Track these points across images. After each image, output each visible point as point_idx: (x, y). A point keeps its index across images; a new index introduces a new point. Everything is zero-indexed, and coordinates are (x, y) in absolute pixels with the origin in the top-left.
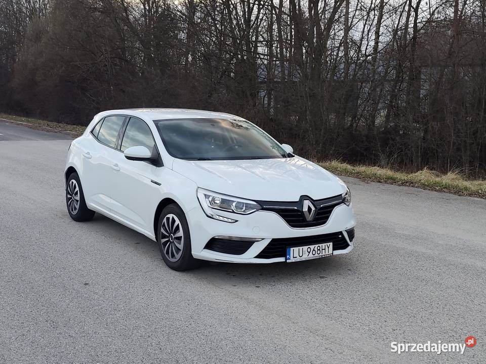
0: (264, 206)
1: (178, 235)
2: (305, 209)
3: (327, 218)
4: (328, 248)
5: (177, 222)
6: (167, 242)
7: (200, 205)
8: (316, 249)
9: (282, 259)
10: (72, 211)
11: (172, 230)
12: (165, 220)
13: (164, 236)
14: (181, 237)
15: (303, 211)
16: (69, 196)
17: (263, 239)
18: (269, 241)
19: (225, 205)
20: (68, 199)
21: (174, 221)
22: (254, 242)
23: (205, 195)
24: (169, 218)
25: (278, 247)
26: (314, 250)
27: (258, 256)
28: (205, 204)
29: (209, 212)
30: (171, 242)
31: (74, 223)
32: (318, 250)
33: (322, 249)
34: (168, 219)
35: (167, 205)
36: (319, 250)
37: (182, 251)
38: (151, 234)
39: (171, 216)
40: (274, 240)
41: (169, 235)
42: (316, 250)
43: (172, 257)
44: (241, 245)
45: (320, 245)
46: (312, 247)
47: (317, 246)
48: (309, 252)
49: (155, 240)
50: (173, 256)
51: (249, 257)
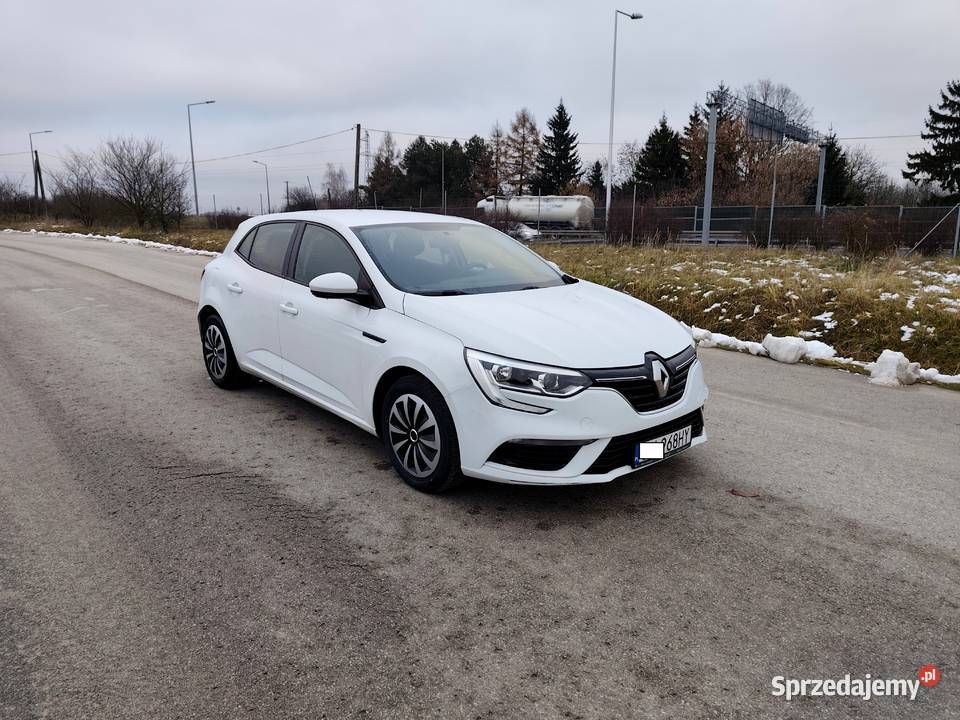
2: (657, 377)
4: (687, 434)
6: (405, 447)
7: (476, 381)
8: (672, 440)
11: (412, 421)
13: (397, 438)
15: (654, 382)
17: (598, 439)
18: (605, 444)
19: (520, 380)
21: (412, 404)
22: (580, 447)
23: (483, 363)
25: (622, 449)
26: (670, 442)
27: (592, 470)
28: (485, 377)
29: (495, 393)
33: (680, 439)
35: (399, 381)
36: (676, 439)
38: (367, 422)
39: (404, 398)
40: (615, 440)
41: (408, 434)
42: (672, 442)
44: (557, 453)
45: (677, 432)
46: (667, 437)
47: (674, 433)
49: (375, 433)
51: (573, 473)
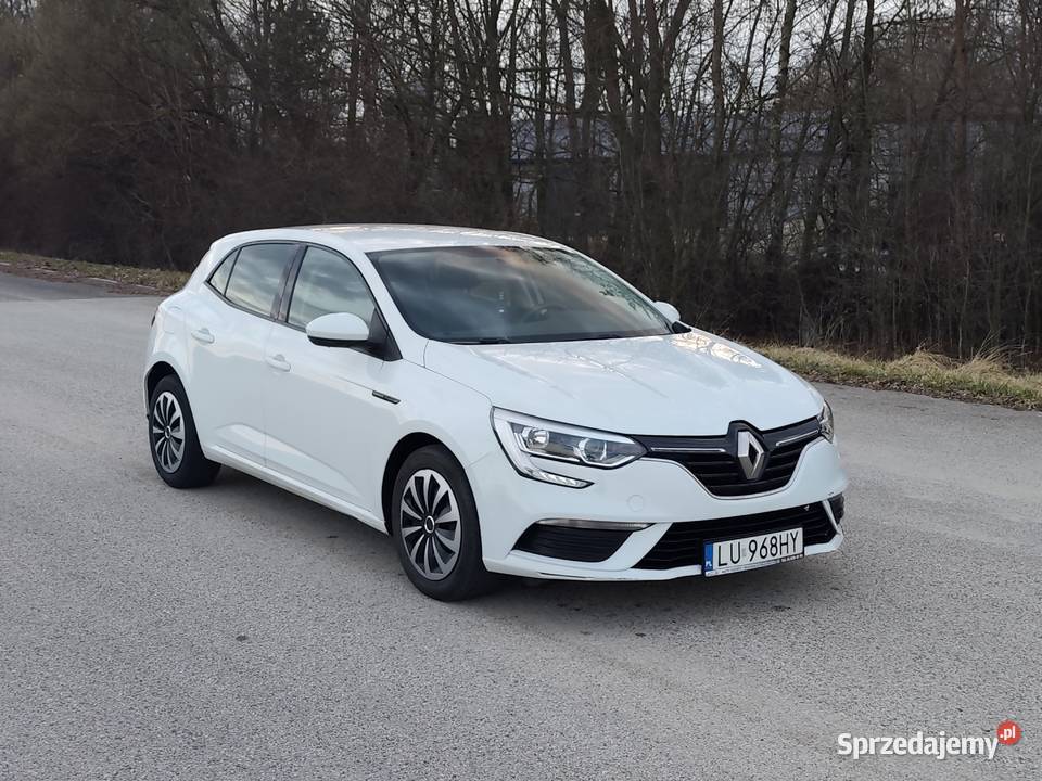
0: (651, 446)
1: (446, 518)
2: (743, 452)
3: (790, 471)
4: (794, 540)
5: (444, 487)
6: (416, 536)
7: (502, 447)
8: (768, 544)
9: (693, 570)
10: (166, 463)
11: (431, 506)
12: (411, 483)
13: (409, 522)
14: (456, 522)
15: (737, 458)
16: (156, 430)
17: (653, 524)
18: (666, 528)
19: (559, 447)
20: (154, 438)
21: (434, 485)
22: (632, 532)
23: (512, 425)
24: (423, 478)
25: (685, 541)
26: (763, 546)
27: (642, 565)
28: (513, 443)
29: (524, 463)
30: (427, 535)
31: (170, 491)
32: (773, 546)
33: (781, 545)
34: (420, 481)
35: (416, 449)
36: (775, 545)
37: (456, 556)
38: (374, 517)
39: (426, 474)
40: (676, 527)
41: (424, 519)
42: (769, 547)
43: (432, 570)
44: (600, 540)
45: (777, 535)
46: (760, 539)
47: (770, 536)
48: (754, 552)
49: (383, 529)
50: (434, 566)
51: (621, 566)
